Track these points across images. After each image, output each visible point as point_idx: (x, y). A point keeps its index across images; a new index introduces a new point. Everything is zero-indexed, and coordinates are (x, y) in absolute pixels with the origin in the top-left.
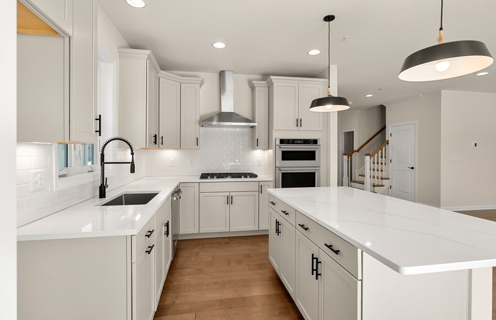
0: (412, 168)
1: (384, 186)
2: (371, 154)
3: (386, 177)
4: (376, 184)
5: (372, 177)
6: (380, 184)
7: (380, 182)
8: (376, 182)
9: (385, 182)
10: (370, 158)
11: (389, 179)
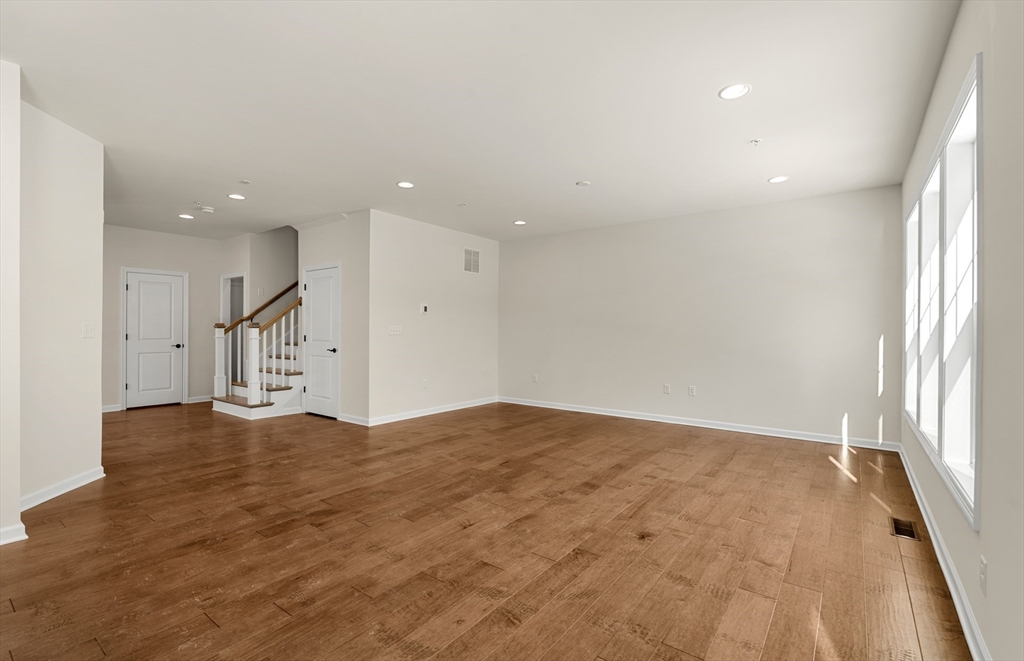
0: (334, 351)
1: (290, 388)
2: (262, 325)
3: (297, 371)
4: (274, 387)
5: (265, 370)
6: (283, 386)
7: (282, 381)
8: (275, 380)
9: (293, 381)
10: (261, 333)
11: (301, 373)
